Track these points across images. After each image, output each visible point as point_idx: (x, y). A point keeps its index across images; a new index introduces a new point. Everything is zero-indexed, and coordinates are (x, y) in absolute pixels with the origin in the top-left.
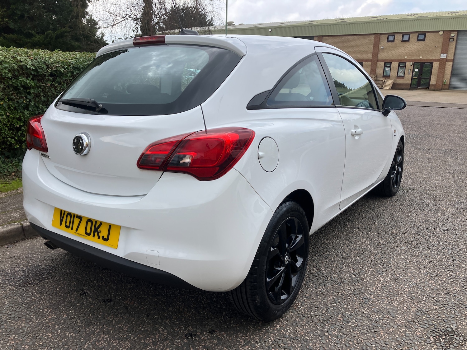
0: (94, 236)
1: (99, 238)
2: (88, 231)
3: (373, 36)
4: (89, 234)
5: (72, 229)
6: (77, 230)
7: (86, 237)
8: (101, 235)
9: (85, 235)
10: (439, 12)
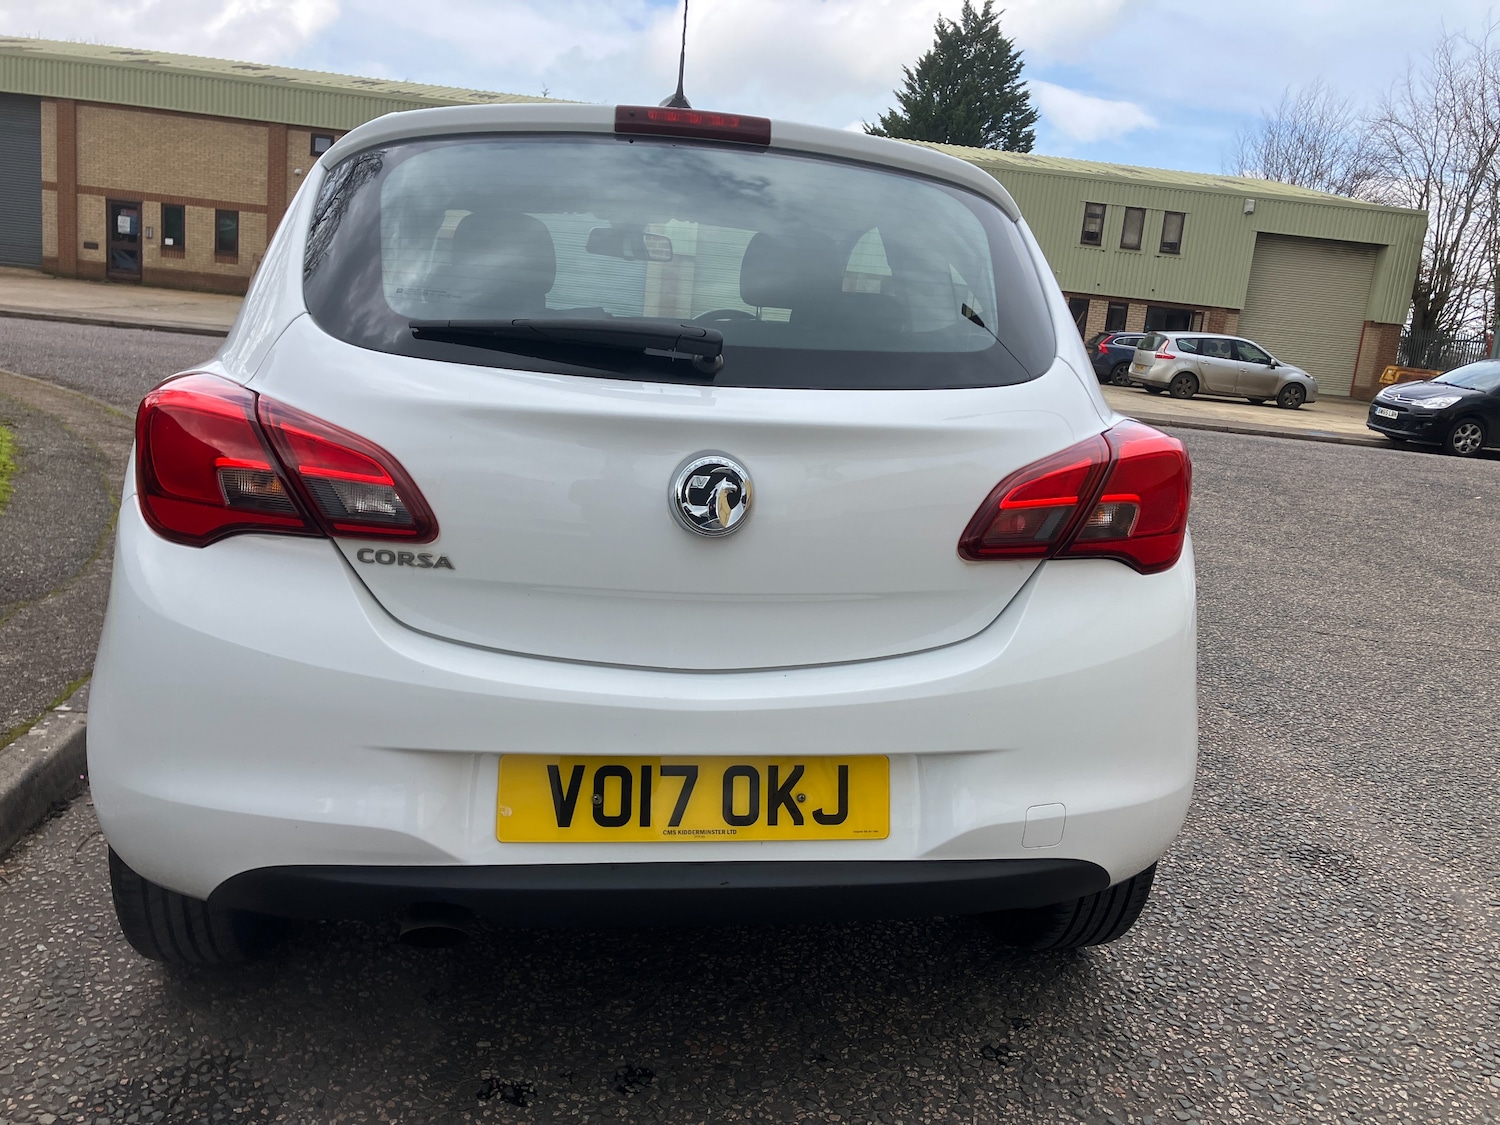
0: (773, 820)
1: (798, 820)
2: (741, 807)
3: (264, 130)
4: (748, 820)
5: (645, 821)
6: (676, 820)
7: (734, 832)
8: (806, 810)
9: (729, 827)
10: (405, 82)
